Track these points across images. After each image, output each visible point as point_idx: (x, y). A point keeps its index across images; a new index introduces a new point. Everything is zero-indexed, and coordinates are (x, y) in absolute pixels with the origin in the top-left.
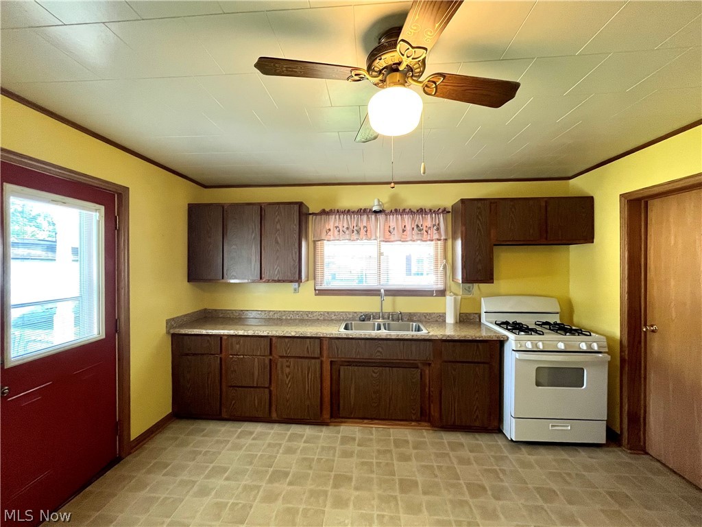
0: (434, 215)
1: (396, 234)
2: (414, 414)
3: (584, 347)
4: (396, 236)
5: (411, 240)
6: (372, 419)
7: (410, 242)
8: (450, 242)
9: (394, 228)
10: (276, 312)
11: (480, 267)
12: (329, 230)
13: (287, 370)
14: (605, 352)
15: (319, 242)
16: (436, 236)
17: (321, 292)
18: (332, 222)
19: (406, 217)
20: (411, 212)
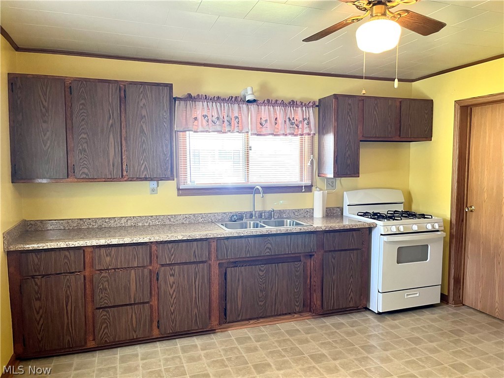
0: (304, 108)
1: (268, 127)
2: (298, 306)
3: (429, 227)
4: (269, 129)
5: (283, 134)
6: (258, 318)
7: (282, 137)
8: (316, 137)
9: (266, 121)
10: (128, 219)
11: (349, 162)
12: (196, 119)
13: (172, 279)
14: (442, 231)
15: (181, 133)
16: (306, 131)
17: (183, 192)
18: (200, 109)
19: (278, 108)
20: (283, 104)
